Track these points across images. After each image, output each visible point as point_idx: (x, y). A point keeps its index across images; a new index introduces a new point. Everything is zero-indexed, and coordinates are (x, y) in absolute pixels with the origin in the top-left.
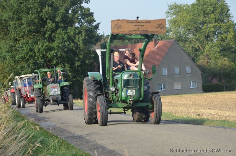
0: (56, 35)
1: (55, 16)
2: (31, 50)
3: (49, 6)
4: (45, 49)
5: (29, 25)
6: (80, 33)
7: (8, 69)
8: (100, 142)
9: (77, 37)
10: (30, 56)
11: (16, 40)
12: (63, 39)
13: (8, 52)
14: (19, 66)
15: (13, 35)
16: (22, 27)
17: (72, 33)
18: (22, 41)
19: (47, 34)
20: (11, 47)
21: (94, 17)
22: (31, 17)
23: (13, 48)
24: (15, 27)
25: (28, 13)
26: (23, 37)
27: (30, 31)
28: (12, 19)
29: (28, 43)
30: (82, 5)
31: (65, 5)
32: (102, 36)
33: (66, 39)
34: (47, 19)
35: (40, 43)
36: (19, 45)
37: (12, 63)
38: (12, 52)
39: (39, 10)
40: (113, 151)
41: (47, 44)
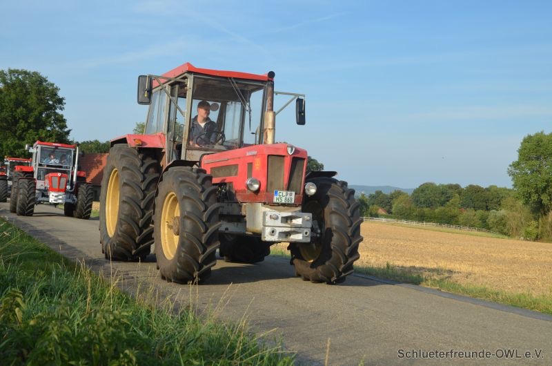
0: (27, 135)
1: (28, 117)
3: (24, 107)
4: (14, 147)
6: (51, 135)
9: (48, 139)
12: (34, 139)
17: (44, 135)
19: (18, 133)
21: (67, 124)
22: (5, 114)
30: (56, 111)
31: (40, 108)
32: (71, 142)
34: (20, 119)
35: (10, 140)
39: (14, 109)
41: (17, 141)
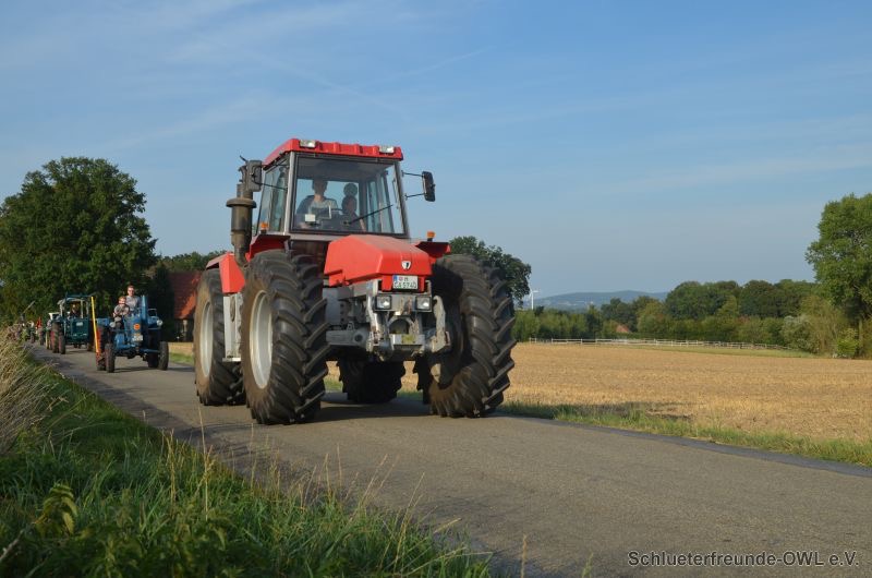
0: (94, 251)
1: (95, 225)
2: (55, 269)
3: (86, 211)
4: (76, 270)
5: (55, 235)
6: (129, 250)
7: (18, 293)
8: (146, 400)
9: (124, 257)
10: (54, 277)
11: (34, 255)
12: (104, 257)
13: (21, 270)
14: (36, 290)
15: (30, 246)
16: (45, 237)
17: (117, 251)
18: (43, 255)
19: (81, 250)
20: (26, 263)
21: (150, 231)
22: (59, 224)
23: (29, 265)
24: (35, 237)
25: (55, 219)
26: (45, 250)
27: (55, 243)
28: (31, 225)
29: (51, 259)
30: (134, 214)
31: (110, 212)
33: (108, 257)
34: (82, 229)
35: (70, 261)
36: (38, 261)
37: (25, 286)
38: (26, 270)
39: (71, 216)
40: (166, 413)
41: (80, 262)
